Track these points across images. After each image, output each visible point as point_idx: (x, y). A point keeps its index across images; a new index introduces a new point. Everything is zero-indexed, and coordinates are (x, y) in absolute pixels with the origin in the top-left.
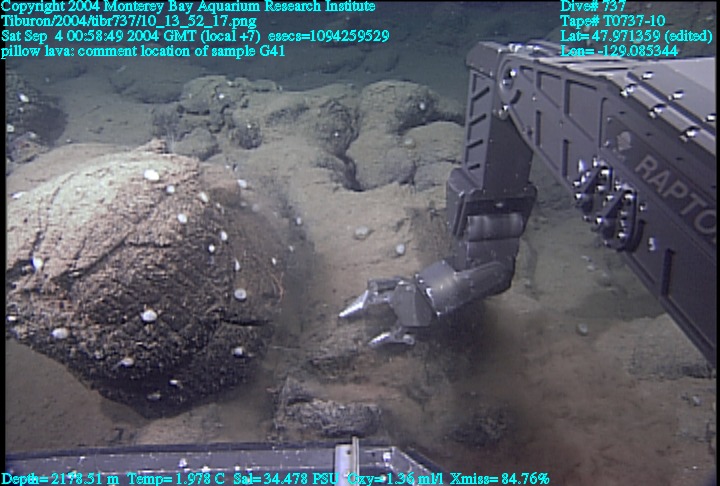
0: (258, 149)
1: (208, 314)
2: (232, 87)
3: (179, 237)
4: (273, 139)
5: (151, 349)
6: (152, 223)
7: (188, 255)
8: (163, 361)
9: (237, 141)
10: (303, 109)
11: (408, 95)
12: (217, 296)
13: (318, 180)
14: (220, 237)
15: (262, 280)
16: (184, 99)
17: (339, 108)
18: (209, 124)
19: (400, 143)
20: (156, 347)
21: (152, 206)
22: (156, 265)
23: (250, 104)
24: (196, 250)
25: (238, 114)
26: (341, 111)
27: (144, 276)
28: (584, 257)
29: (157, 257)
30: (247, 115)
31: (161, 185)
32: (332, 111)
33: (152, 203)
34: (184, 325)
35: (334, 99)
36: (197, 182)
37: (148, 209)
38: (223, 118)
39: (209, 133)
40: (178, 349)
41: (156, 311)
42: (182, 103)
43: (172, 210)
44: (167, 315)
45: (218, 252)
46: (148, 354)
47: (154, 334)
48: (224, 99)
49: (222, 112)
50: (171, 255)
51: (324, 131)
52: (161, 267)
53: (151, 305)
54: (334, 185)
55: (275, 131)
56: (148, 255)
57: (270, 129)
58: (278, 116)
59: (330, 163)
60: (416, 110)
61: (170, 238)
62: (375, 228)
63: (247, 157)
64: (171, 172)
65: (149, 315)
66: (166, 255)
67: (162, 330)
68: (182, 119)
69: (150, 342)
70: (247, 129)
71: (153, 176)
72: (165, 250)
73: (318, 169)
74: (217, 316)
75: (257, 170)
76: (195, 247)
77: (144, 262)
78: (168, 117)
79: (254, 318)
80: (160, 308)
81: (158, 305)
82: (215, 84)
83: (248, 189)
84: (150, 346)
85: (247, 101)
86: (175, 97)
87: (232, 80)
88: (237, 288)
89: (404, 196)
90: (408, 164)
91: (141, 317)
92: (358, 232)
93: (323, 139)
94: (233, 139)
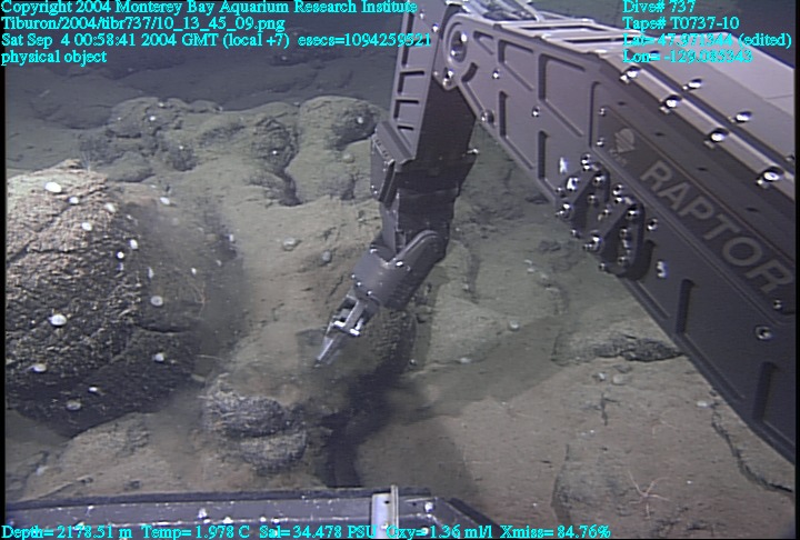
0: (193, 171)
1: (121, 319)
2: (164, 108)
3: (83, 244)
4: (207, 159)
5: (62, 354)
6: (55, 231)
7: (96, 261)
8: (78, 365)
9: (171, 164)
10: (237, 128)
11: (345, 109)
12: (129, 301)
13: (251, 197)
14: (130, 246)
15: (180, 289)
16: (112, 123)
17: (276, 125)
18: (140, 148)
19: (338, 159)
20: (68, 351)
21: (54, 215)
22: (61, 270)
23: (184, 125)
24: (104, 256)
25: (168, 135)
26: (279, 128)
27: (50, 281)
28: (528, 261)
29: (62, 262)
30: (178, 136)
31: (63, 196)
32: (269, 128)
33: (55, 212)
34: (96, 330)
35: (271, 117)
36: (104, 195)
37: (50, 218)
38: (155, 141)
39: (140, 157)
40: (93, 353)
41: (65, 315)
42: (110, 126)
43: (75, 219)
44: (78, 319)
45: (129, 258)
46: (61, 359)
47: (65, 338)
48: (154, 121)
49: (154, 135)
50: (76, 261)
51: (262, 149)
52: (67, 272)
53: (59, 309)
54: (269, 201)
55: (209, 151)
56: (54, 260)
57: (204, 150)
58: (211, 136)
59: (265, 180)
60: (354, 125)
61: (75, 245)
62: (303, 239)
63: (181, 178)
64: (76, 185)
65: (58, 319)
66: (72, 261)
67: (73, 334)
68: (111, 144)
69: (61, 347)
70: (180, 151)
71: (56, 188)
72: (70, 256)
73: (252, 187)
74: (131, 321)
75: (191, 191)
76: (102, 253)
77: (49, 268)
78: (96, 142)
79: (173, 324)
80: (70, 312)
81: (67, 309)
82: (146, 106)
83: (171, 205)
84: (62, 350)
85: (181, 122)
86: (104, 121)
87: (164, 101)
88: (154, 295)
89: (334, 208)
90: (345, 177)
91: (49, 322)
92: (286, 243)
93: (260, 158)
94: (167, 162)
